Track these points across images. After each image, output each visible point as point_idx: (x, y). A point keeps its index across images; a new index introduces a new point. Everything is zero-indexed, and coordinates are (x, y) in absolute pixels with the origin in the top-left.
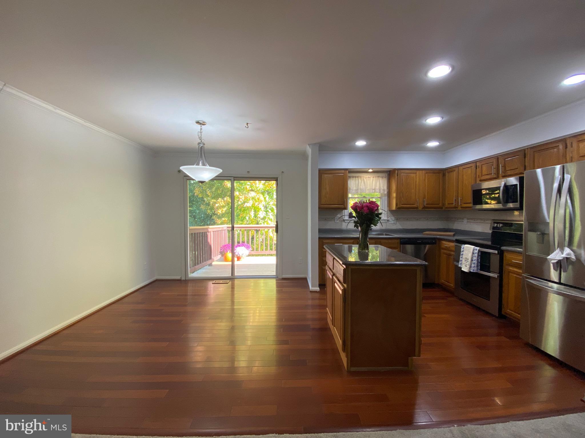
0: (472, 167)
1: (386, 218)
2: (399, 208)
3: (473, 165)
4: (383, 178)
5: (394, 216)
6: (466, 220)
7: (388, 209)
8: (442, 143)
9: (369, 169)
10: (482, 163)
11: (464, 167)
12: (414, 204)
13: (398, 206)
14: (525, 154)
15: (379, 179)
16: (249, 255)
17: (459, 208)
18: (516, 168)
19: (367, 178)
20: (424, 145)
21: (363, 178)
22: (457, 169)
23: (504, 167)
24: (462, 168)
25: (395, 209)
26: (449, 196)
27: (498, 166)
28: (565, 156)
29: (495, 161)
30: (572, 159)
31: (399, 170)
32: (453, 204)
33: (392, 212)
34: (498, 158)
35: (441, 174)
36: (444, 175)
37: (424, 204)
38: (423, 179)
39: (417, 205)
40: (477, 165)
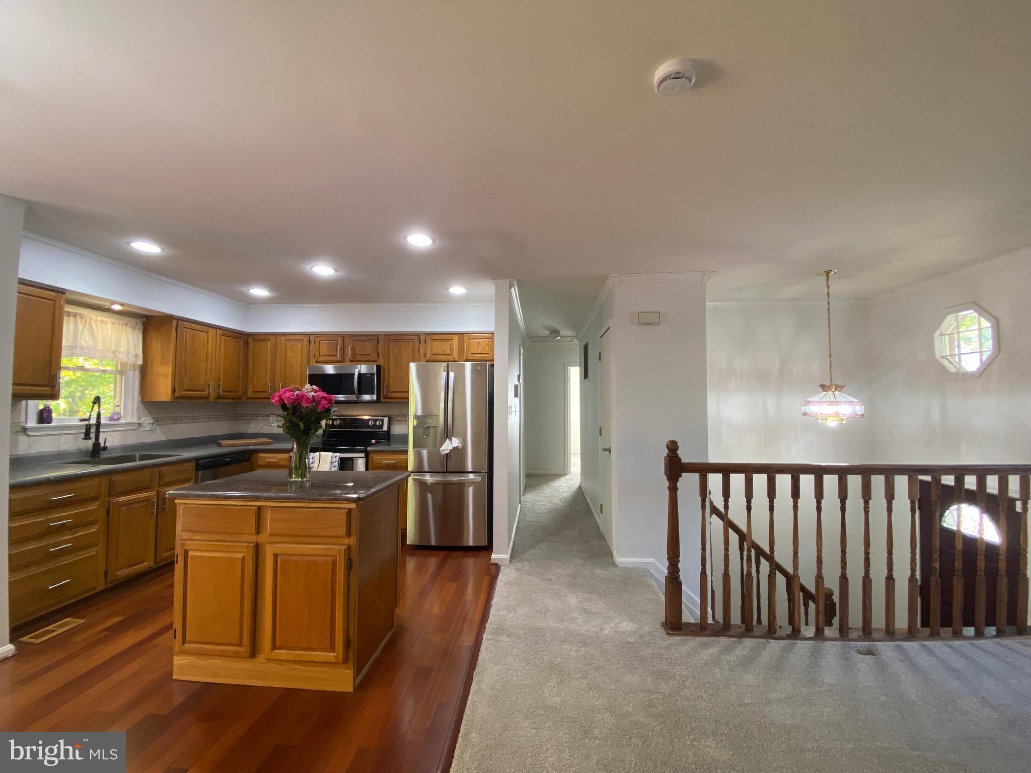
0: (303, 340)
1: (135, 420)
2: (179, 398)
3: (306, 339)
4: (134, 329)
5: (151, 413)
6: (275, 418)
7: (140, 400)
8: (273, 294)
9: (113, 303)
10: (320, 339)
11: (287, 338)
12: (203, 391)
13: (177, 394)
14: (378, 340)
15: (127, 330)
18: (369, 354)
19: (98, 323)
20: (244, 289)
21: (88, 321)
22: (273, 339)
23: (353, 349)
24: (284, 338)
25: (168, 400)
26: (255, 378)
27: (344, 347)
28: (419, 351)
29: (340, 340)
30: (425, 355)
31: (181, 320)
32: (267, 392)
33: (149, 404)
34: (344, 336)
35: (242, 341)
36: (246, 343)
37: (219, 390)
38: (218, 346)
39: (209, 393)
40: (311, 340)
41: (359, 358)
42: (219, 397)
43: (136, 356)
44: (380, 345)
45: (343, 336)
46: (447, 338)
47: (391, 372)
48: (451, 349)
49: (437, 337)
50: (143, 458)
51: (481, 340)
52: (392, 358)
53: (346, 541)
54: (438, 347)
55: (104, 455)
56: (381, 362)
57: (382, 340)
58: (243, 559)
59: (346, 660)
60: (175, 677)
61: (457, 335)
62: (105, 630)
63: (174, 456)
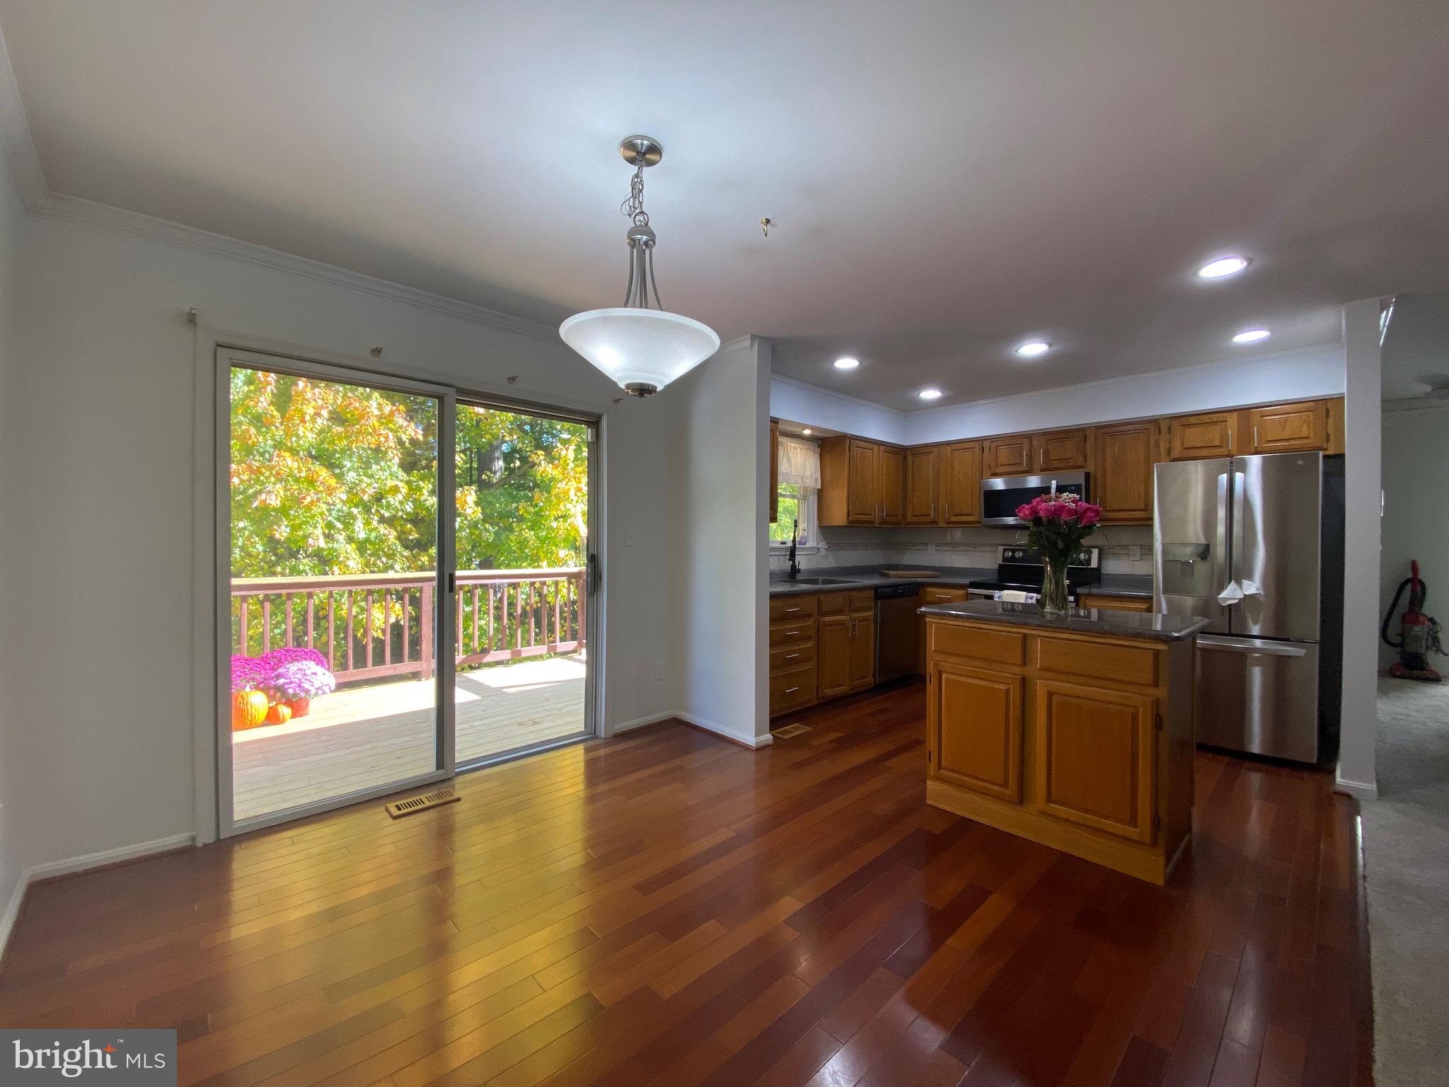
0: (974, 448)
1: (816, 545)
2: (853, 522)
3: (977, 446)
4: (815, 453)
6: (934, 547)
7: (818, 524)
8: (945, 395)
9: (805, 427)
10: (998, 444)
11: (954, 447)
12: (870, 515)
13: (851, 518)
14: (1084, 437)
15: (810, 455)
16: (341, 687)
17: (942, 524)
18: (1071, 457)
20: (915, 394)
21: (786, 448)
22: (935, 451)
23: (1046, 453)
24: (949, 449)
25: (843, 525)
26: (915, 499)
27: (1031, 451)
28: (1157, 445)
29: (1026, 443)
30: (1169, 451)
31: (853, 439)
32: (929, 515)
33: (827, 530)
34: (1031, 437)
35: (901, 457)
36: (905, 458)
37: (883, 513)
38: (881, 464)
39: (875, 516)
40: (984, 446)
41: (1056, 465)
42: (883, 522)
43: (816, 480)
44: (1088, 443)
45: (1029, 436)
46: (1215, 419)
47: (1109, 482)
48: (1224, 437)
49: (1192, 420)
50: (825, 582)
51: (1291, 415)
52: (1109, 461)
53: (1151, 691)
54: (1194, 436)
55: (799, 577)
56: (1091, 467)
57: (1093, 436)
58: (1007, 691)
59: (1154, 843)
60: (929, 802)
61: (1236, 413)
62: (831, 741)
63: (855, 582)
